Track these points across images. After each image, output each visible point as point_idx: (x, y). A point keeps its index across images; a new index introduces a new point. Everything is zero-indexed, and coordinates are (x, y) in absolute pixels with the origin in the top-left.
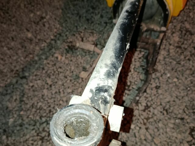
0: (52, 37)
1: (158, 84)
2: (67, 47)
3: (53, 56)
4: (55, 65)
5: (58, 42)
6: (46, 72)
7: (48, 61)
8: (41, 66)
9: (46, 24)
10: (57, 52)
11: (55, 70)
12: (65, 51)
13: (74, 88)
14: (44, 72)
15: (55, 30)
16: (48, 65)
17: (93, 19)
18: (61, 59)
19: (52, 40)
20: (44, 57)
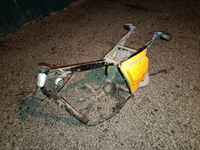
0: (78, 80)
1: (118, 121)
2: (82, 87)
3: (74, 88)
4: (72, 92)
5: (80, 83)
6: (67, 94)
7: (70, 90)
8: (66, 91)
9: (79, 74)
10: (77, 87)
11: (71, 95)
12: (80, 88)
13: (75, 106)
14: (66, 94)
15: (81, 78)
16: (69, 92)
17: (102, 78)
18: (77, 91)
19: (78, 81)
20: (69, 87)
